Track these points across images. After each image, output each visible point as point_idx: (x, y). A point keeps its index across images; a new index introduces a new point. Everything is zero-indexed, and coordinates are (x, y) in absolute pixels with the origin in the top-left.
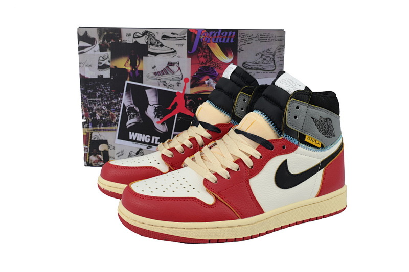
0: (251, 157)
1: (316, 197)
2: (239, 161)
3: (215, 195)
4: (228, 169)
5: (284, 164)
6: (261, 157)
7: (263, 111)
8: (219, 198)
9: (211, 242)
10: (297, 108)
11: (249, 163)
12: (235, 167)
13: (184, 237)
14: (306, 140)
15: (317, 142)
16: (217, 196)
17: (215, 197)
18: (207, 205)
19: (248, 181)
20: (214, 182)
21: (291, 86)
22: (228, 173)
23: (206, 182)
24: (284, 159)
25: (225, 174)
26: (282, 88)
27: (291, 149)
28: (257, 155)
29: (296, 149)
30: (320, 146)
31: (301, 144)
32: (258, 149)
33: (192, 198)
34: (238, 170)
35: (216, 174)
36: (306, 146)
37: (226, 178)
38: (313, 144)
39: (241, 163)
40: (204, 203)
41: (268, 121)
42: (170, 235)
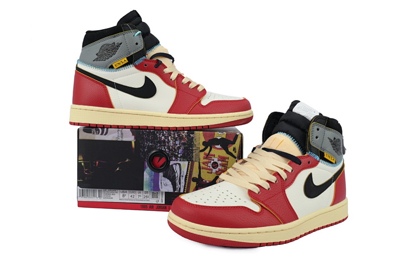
0: (285, 171)
1: (331, 206)
2: (277, 174)
3: (261, 203)
4: (268, 181)
5: (310, 177)
6: (292, 171)
7: (287, 133)
8: (264, 206)
9: (262, 245)
10: (318, 130)
11: (284, 176)
12: (273, 179)
13: (240, 241)
14: (325, 157)
15: (332, 159)
16: (262, 205)
17: (261, 205)
18: (256, 212)
19: (285, 191)
20: (257, 192)
21: (308, 112)
22: (268, 184)
23: (251, 193)
24: (309, 173)
25: (266, 186)
26: (300, 114)
27: (314, 164)
28: (289, 169)
29: (317, 164)
30: (334, 162)
31: (321, 160)
32: (289, 164)
33: (242, 207)
34: (276, 182)
35: (259, 186)
36: (324, 162)
37: (267, 189)
38: (330, 160)
39: (278, 176)
40: (253, 211)
41: (293, 141)
42: (228, 241)
